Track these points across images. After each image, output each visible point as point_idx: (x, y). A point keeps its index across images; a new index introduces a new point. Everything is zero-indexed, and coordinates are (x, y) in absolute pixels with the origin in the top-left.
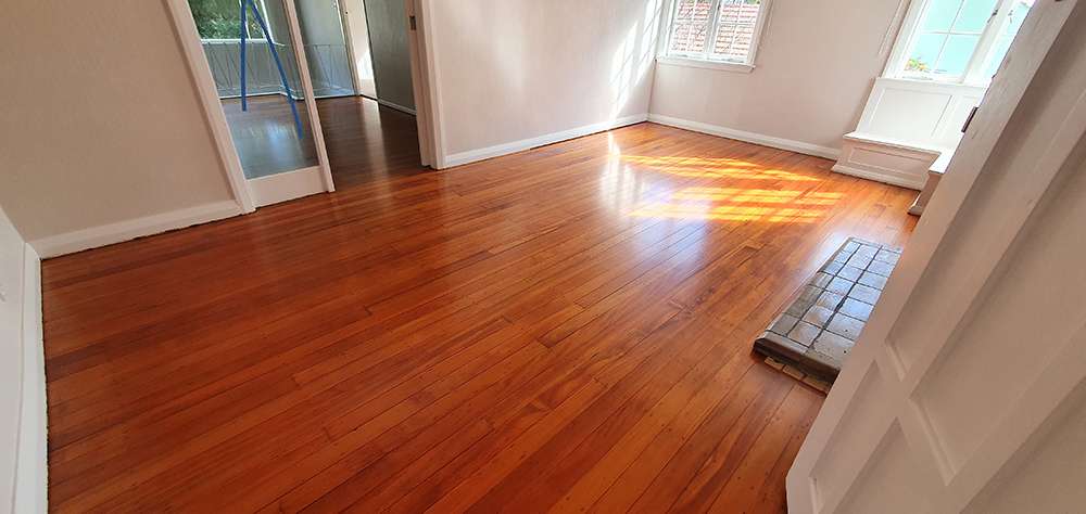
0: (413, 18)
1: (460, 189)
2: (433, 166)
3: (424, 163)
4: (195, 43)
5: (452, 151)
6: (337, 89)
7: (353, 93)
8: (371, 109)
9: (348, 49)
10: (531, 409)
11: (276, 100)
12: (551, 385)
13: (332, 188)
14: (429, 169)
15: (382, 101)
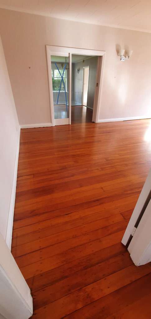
0: (97, 84)
1: (100, 128)
2: (95, 122)
3: (93, 121)
4: (52, 91)
5: (100, 119)
6: (78, 104)
7: (81, 105)
8: (85, 109)
9: (83, 93)
10: (97, 169)
11: (64, 105)
12: (104, 167)
13: (70, 124)
14: (94, 122)
15: (88, 107)
